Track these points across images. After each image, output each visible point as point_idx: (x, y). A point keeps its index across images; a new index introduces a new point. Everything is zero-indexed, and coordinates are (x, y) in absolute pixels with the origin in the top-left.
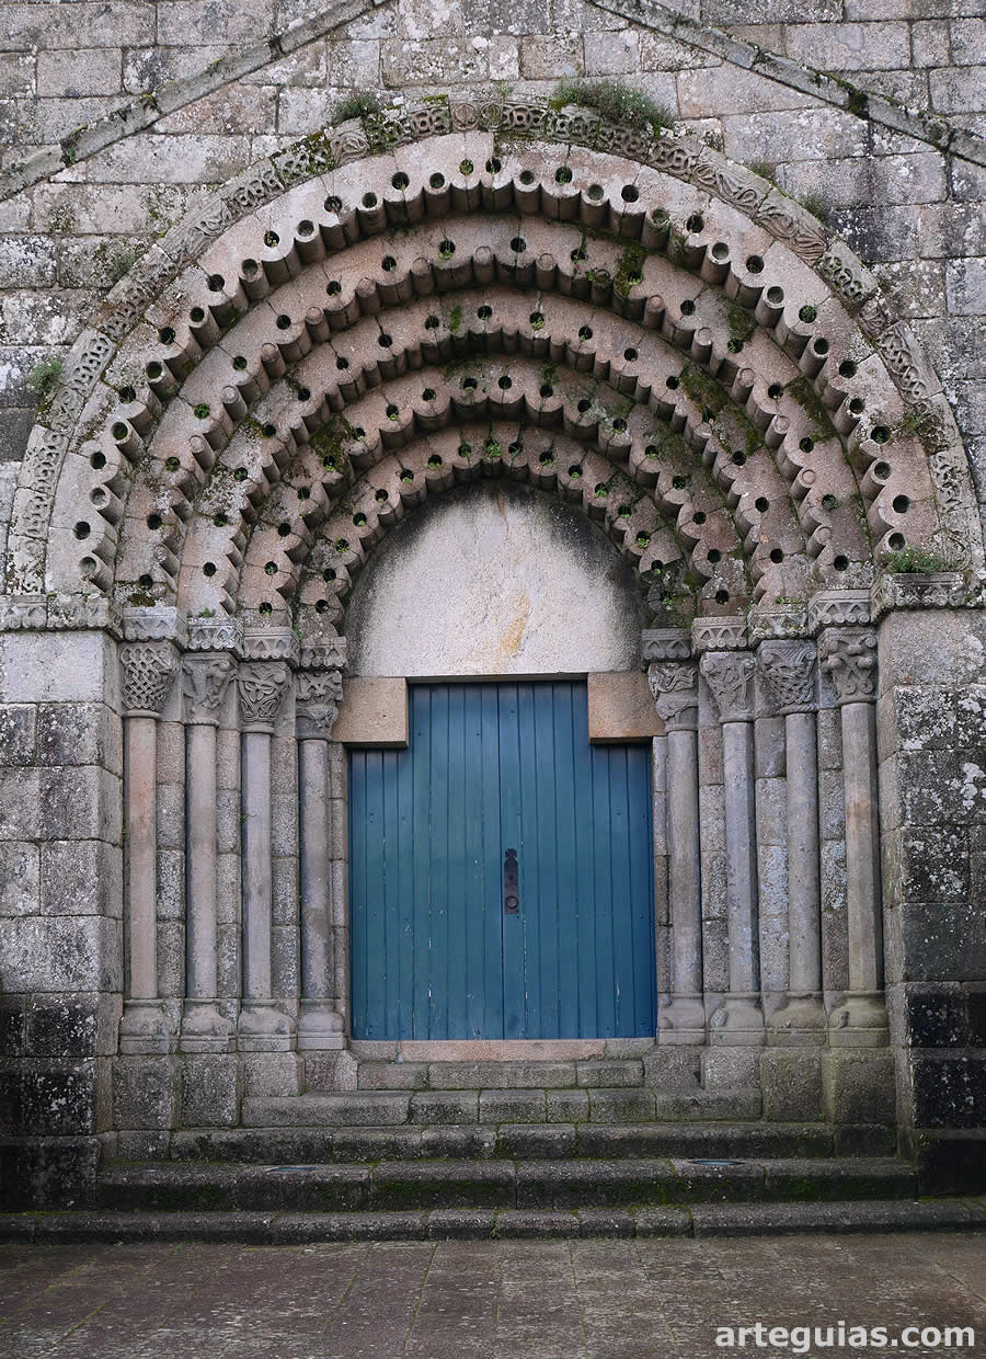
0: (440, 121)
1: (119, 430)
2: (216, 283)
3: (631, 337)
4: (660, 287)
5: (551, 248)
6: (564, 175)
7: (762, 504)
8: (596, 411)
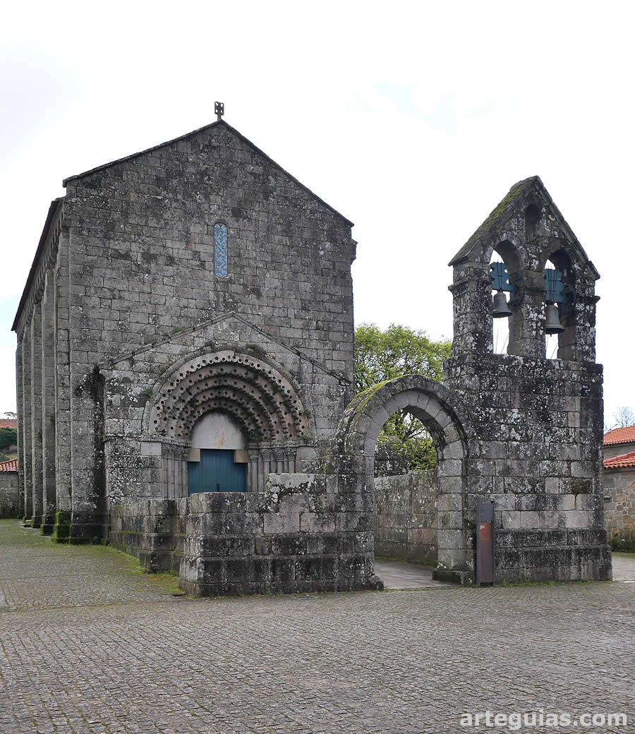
0: (225, 348)
1: (162, 402)
2: (181, 375)
3: (253, 388)
4: (260, 382)
5: (241, 372)
6: (247, 361)
7: (275, 422)
8: (243, 400)
